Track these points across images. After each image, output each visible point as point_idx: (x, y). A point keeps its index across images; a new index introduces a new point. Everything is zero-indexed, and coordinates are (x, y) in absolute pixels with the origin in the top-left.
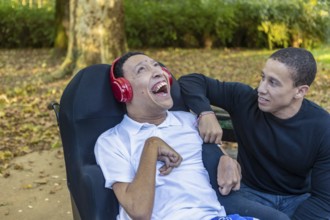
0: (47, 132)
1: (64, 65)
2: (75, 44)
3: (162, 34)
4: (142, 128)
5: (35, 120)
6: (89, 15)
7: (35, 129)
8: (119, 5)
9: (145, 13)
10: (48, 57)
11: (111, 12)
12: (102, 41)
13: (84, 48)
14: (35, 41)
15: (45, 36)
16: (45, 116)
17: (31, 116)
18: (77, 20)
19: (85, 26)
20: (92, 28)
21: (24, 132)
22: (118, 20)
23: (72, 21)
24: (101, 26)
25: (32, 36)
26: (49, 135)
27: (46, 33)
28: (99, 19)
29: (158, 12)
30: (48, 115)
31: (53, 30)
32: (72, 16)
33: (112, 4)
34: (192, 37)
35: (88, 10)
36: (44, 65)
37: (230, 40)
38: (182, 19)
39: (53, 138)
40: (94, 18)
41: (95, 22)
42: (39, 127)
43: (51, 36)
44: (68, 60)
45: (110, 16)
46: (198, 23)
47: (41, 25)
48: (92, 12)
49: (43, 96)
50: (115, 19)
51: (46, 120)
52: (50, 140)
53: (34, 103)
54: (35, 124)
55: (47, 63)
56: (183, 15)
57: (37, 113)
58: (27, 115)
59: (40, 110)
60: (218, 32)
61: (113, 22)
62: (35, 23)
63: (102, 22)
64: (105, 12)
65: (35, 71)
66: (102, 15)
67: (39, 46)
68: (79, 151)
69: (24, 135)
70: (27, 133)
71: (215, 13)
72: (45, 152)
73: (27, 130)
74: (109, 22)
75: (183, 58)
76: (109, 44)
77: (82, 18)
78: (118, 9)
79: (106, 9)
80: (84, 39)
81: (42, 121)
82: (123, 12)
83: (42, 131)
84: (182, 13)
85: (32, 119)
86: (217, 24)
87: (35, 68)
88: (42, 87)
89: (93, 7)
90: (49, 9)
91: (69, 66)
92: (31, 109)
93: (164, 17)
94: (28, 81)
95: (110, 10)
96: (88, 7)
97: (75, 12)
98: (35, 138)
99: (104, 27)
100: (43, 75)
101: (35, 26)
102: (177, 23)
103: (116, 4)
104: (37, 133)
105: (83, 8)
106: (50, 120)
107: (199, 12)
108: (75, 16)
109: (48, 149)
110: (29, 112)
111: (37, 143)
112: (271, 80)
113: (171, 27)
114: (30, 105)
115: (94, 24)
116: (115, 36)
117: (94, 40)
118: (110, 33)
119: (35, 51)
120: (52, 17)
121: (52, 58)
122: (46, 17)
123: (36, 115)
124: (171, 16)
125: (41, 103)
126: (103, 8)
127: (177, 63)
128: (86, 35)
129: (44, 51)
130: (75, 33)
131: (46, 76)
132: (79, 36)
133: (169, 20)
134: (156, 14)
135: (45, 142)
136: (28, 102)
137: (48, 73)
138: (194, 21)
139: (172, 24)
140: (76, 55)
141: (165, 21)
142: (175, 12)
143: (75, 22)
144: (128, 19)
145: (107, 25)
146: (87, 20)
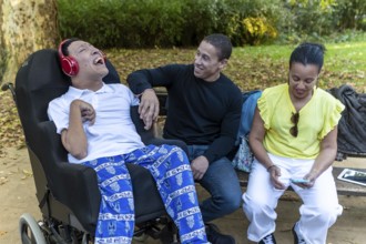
2: (3, 45)
3: (103, 32)
4: (83, 94)
6: (18, 12)
9: (80, 10)
11: (42, 9)
12: (34, 41)
13: (15, 50)
18: (4, 18)
19: (14, 25)
20: (22, 27)
22: (51, 17)
24: (32, 25)
28: (29, 17)
34: (137, 36)
35: (16, 7)
37: (179, 38)
38: (124, 15)
40: (24, 15)
41: (25, 20)
45: (42, 14)
46: (142, 19)
48: (21, 9)
50: (47, 16)
61: (46, 20)
63: (33, 20)
64: (36, 8)
66: (33, 12)
68: (35, 113)
71: (160, 9)
74: (41, 20)
75: (127, 59)
76: (42, 44)
77: (10, 16)
78: (51, 5)
79: (36, 6)
80: (13, 40)
82: (56, 8)
84: (124, 9)
93: (103, 14)
95: (41, 6)
96: (15, 4)
99: (36, 25)
105: (10, 5)
108: (1, 14)
112: (204, 57)
113: (113, 25)
115: (24, 22)
116: (49, 35)
117: (26, 40)
118: (42, 32)
124: (112, 13)
126: (33, 4)
127: (121, 64)
128: (15, 35)
130: (2, 33)
132: (7, 36)
133: (109, 18)
134: (94, 10)
138: (138, 17)
139: (114, 21)
140: (5, 57)
141: (104, 18)
142: (116, 8)
143: (2, 20)
144: (61, 17)
145: (39, 24)
146: (16, 18)
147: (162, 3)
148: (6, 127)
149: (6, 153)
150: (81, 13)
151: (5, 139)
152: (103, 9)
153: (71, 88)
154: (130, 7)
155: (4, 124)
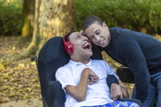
0: (20, 90)
1: (29, 47)
2: (38, 32)
4: (78, 65)
5: (11, 84)
6: (49, 10)
7: (12, 89)
8: (71, 3)
9: (92, 8)
10: (17, 42)
11: (65, 9)
12: (58, 30)
13: (45, 35)
14: (6, 30)
15: (14, 27)
16: (17, 81)
17: (8, 81)
18: (40, 14)
19: (46, 18)
20: (51, 20)
21: (5, 90)
22: (70, 14)
23: (36, 15)
24: (57, 19)
25: (4, 27)
26: (21, 92)
27: (14, 24)
28: (56, 14)
29: (102, 7)
30: (20, 81)
31: (20, 22)
32: (36, 12)
33: (65, 3)
35: (48, 7)
36: (14, 48)
38: (122, 12)
39: (24, 94)
40: (53, 12)
41: (53, 16)
42: (14, 87)
43: (19, 27)
44: (32, 44)
45: (64, 11)
46: (134, 15)
47: (11, 19)
48: (51, 9)
49: (15, 69)
50: (68, 13)
51: (18, 83)
52: (22, 95)
53: (9, 73)
54: (12, 86)
55: (16, 47)
56: (122, 9)
57: (12, 79)
58: (5, 81)
59: (13, 77)
60: (151, 22)
61: (66, 15)
62: (7, 17)
63: (58, 16)
64: (61, 8)
65: (8, 52)
66: (58, 11)
67: (9, 34)
69: (5, 92)
70: (7, 91)
71: (148, 7)
72: (20, 101)
73: (7, 89)
74: (63, 16)
76: (63, 31)
77: (44, 13)
78: (70, 6)
79: (61, 6)
80: (45, 28)
81: (16, 84)
82: (73, 8)
83: (16, 90)
85: (9, 83)
86: (150, 16)
87: (7, 50)
88: (14, 63)
89: (52, 5)
90: (17, 6)
91: (33, 48)
92: (8, 76)
93: (107, 11)
94: (4, 59)
95: (64, 6)
96: (48, 5)
97: (38, 9)
98: (12, 93)
99: (60, 19)
100: (14, 55)
101: (7, 19)
102: (117, 16)
103: (68, 3)
104: (13, 91)
105: (45, 6)
106: (21, 84)
107: (135, 6)
108: (39, 12)
109: (21, 100)
110: (7, 79)
111: (14, 96)
113: (113, 19)
114: (7, 74)
115: (52, 17)
116: (68, 25)
117: (52, 29)
118: (64, 24)
119: (6, 38)
120: (20, 12)
121: (20, 43)
122: (15, 12)
123: (11, 80)
124: (113, 10)
125: (14, 73)
126: (59, 5)
128: (46, 25)
129: (13, 38)
130: (38, 24)
131: (16, 55)
132: (41, 26)
133: (111, 13)
134: (101, 9)
135: (19, 96)
136: (5, 72)
137: (18, 54)
138: (131, 13)
139: (114, 16)
140: (38, 40)
141: (107, 14)
142: (116, 7)
143: (39, 16)
144: (78, 13)
145: (62, 18)
146: (47, 14)
147: (150, 3)
148: (34, 85)
149: (32, 102)
150: (92, 10)
151: (33, 93)
152: (106, 7)
153: (71, 61)
154: (126, 6)
155: (34, 83)
